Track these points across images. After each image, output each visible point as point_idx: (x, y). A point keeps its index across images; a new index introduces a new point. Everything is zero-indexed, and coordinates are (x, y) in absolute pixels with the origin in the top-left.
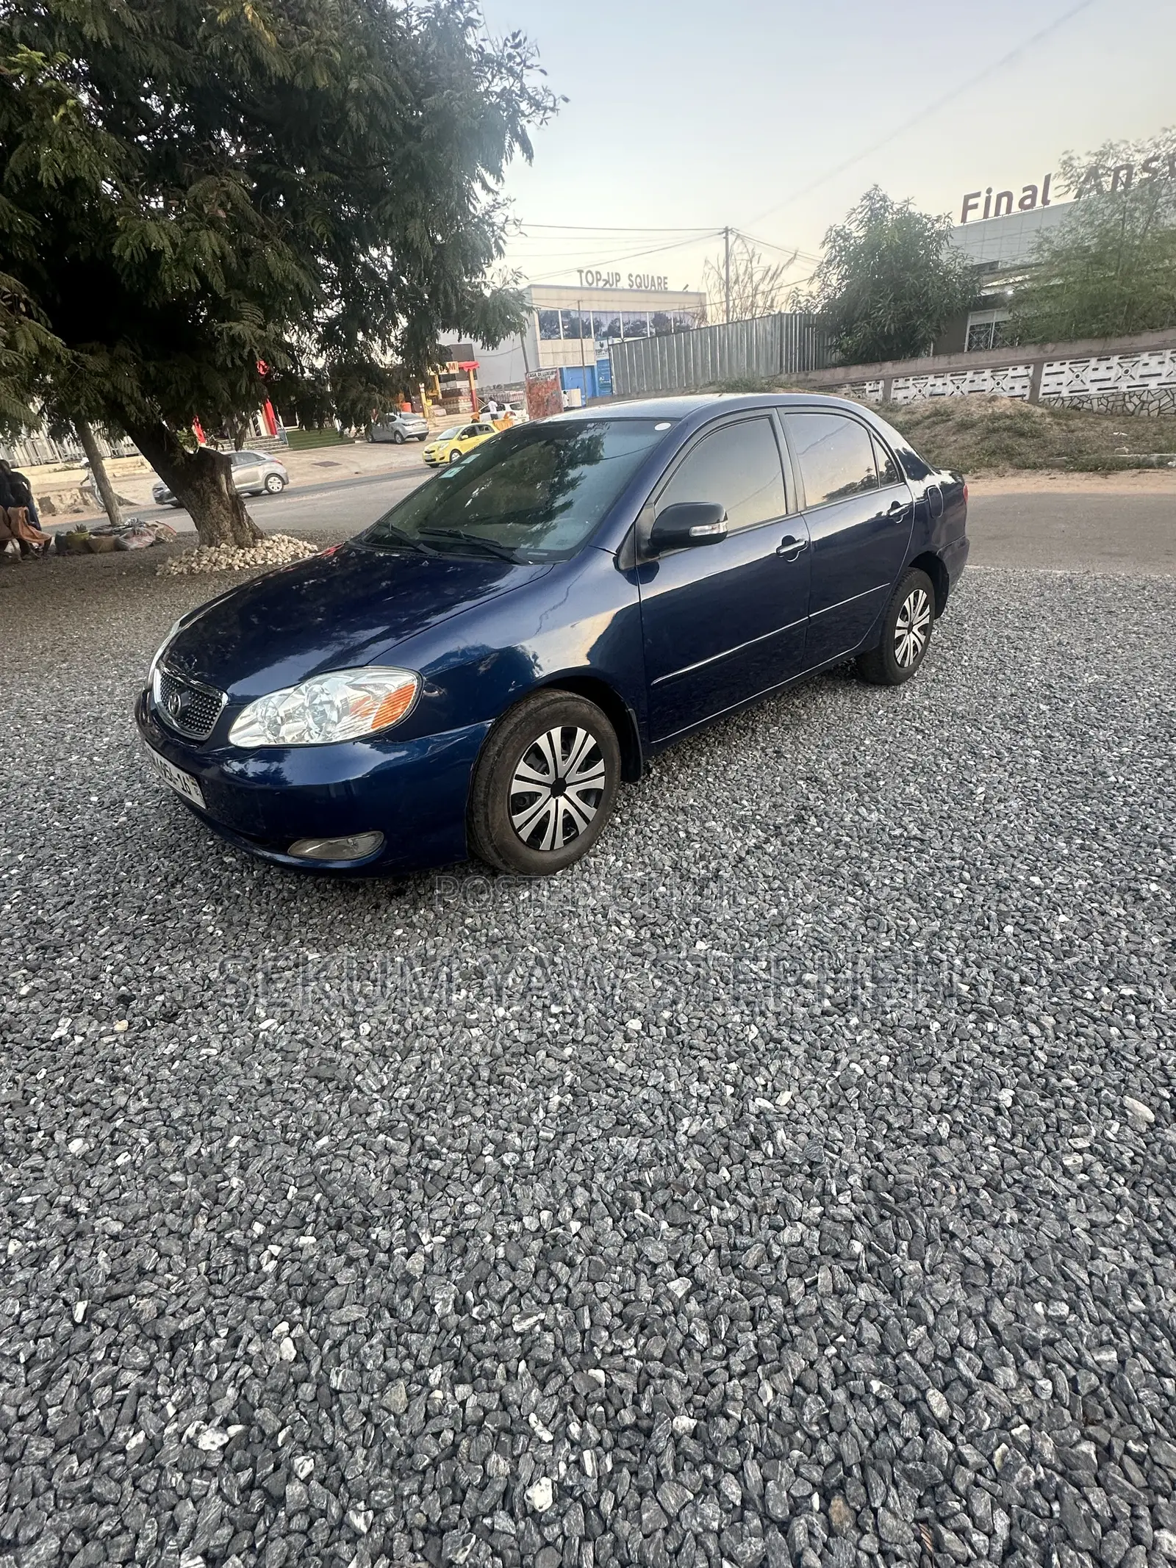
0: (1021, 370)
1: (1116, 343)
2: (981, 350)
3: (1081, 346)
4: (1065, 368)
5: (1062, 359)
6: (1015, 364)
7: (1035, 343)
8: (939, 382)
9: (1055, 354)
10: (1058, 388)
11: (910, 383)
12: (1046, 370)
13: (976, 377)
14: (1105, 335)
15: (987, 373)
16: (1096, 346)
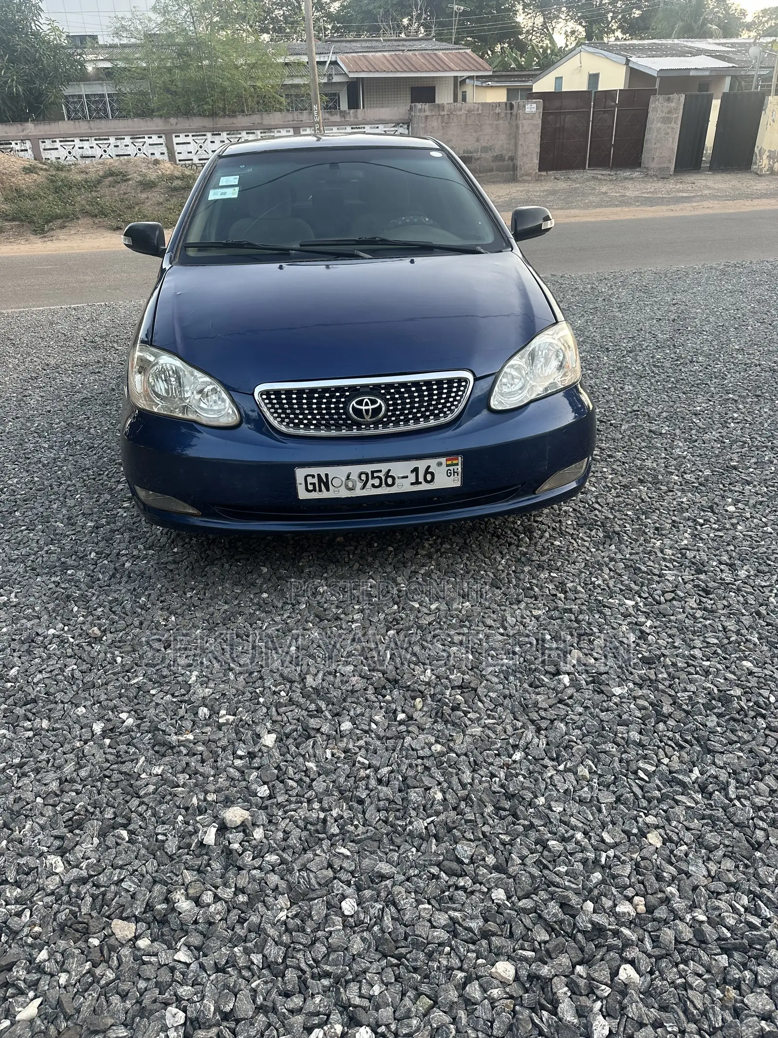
0: (155, 139)
1: (222, 122)
2: (100, 118)
3: (197, 122)
4: (190, 139)
5: (186, 131)
6: (150, 134)
7: (161, 116)
8: (86, 145)
9: (179, 127)
10: (190, 156)
11: (58, 145)
12: (176, 140)
13: (119, 143)
14: (213, 115)
15: (128, 140)
16: (207, 122)
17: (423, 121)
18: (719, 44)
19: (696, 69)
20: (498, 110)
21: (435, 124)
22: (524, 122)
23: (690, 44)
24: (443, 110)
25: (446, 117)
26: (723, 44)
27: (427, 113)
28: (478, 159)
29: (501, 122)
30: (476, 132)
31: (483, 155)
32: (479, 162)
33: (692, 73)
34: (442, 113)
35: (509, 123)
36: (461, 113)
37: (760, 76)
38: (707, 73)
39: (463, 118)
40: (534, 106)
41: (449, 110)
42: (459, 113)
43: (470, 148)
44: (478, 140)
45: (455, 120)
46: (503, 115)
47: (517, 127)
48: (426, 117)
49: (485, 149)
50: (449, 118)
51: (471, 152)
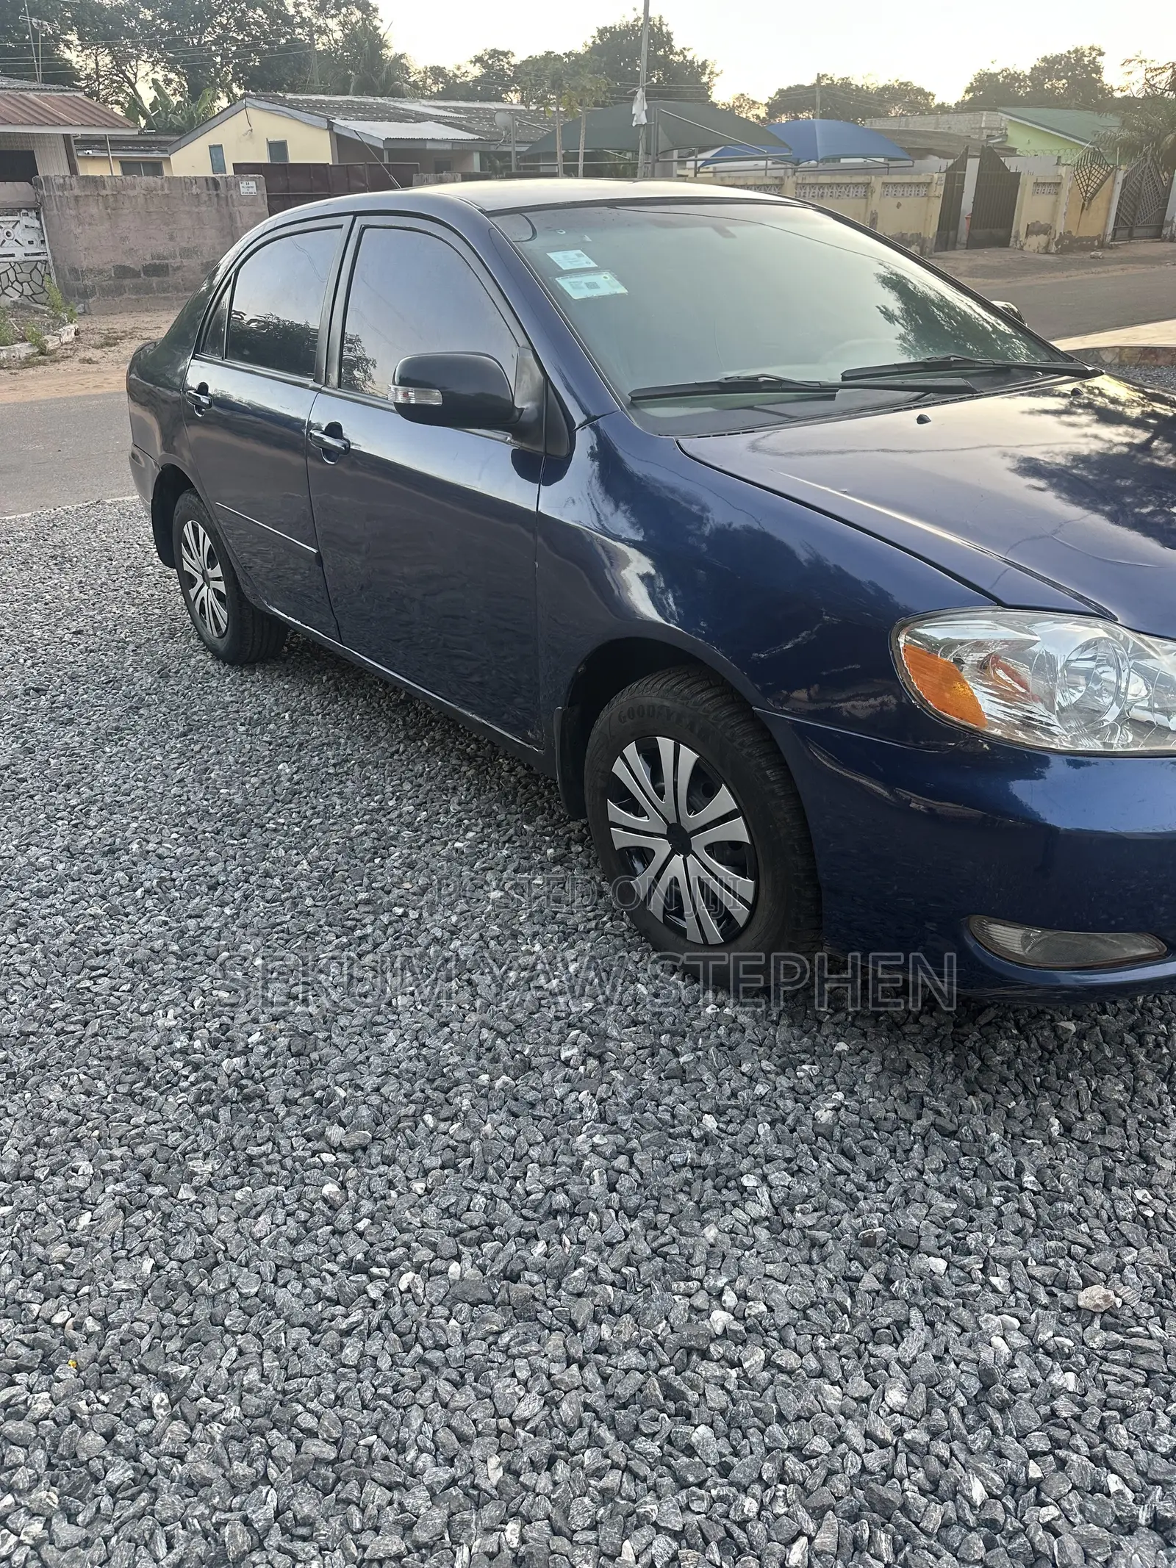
17: (72, 204)
18: (439, 108)
19: (433, 140)
20: (195, 190)
21: (94, 210)
22: (241, 208)
23: (398, 105)
24: (104, 188)
25: (111, 199)
26: (445, 108)
27: (77, 192)
28: (178, 268)
29: (203, 208)
30: (167, 224)
31: (186, 262)
32: (180, 274)
33: (429, 146)
34: (104, 193)
35: (218, 211)
36: (135, 193)
37: (518, 153)
38: (448, 147)
39: (141, 200)
40: (252, 184)
41: (114, 187)
42: (131, 193)
43: (161, 250)
44: (172, 238)
45: (128, 204)
46: (204, 197)
47: (231, 217)
48: (77, 198)
49: (186, 253)
50: (116, 201)
51: (165, 258)
